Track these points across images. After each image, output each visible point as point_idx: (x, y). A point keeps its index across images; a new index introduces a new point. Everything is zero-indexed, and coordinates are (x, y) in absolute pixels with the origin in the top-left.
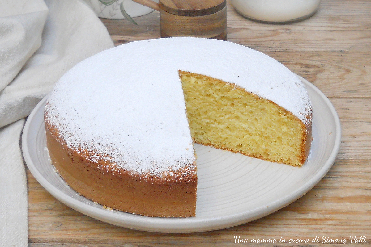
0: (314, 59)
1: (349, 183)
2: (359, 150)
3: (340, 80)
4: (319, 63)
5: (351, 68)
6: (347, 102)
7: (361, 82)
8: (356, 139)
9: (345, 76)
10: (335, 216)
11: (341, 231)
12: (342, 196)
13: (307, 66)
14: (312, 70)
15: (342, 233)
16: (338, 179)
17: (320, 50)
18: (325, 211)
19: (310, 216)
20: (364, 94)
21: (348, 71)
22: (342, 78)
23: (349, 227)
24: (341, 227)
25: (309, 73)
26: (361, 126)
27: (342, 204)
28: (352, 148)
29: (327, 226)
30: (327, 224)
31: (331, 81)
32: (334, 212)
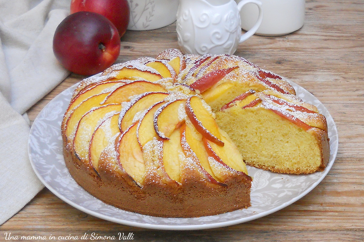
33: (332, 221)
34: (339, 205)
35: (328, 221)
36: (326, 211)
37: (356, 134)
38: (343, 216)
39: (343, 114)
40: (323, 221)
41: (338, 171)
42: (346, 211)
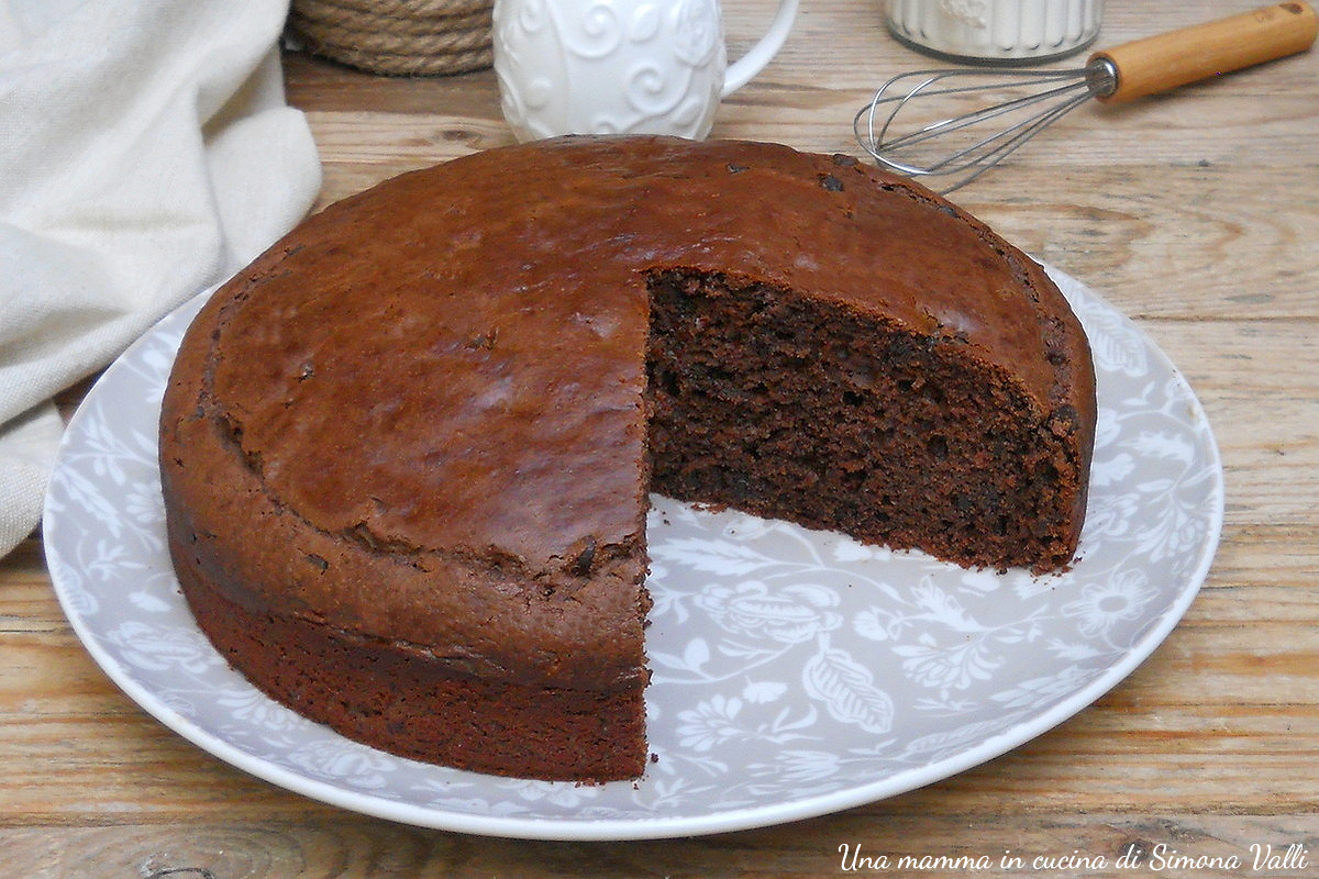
0: (1115, 189)
1: (1280, 608)
2: (1299, 495)
3: (1210, 260)
4: (1133, 204)
5: (1243, 222)
6: (1242, 332)
7: (1280, 266)
8: (1286, 459)
9: (1227, 248)
10: (1241, 722)
11: (1270, 772)
12: (1260, 653)
13: (1093, 214)
14: (1112, 229)
15: (1275, 780)
16: (1242, 595)
17: (1128, 161)
18: (1208, 704)
19: (1158, 722)
20: (1295, 308)
21: (1235, 231)
22: (1215, 252)
23: (1296, 759)
24: (1270, 759)
25: (1102, 239)
26: (1296, 413)
27: (1264, 680)
28: (1277, 490)
29: (1220, 758)
30: (1219, 749)
31: (1179, 265)
32: (1240, 707)
33: (1244, 773)
34: (1266, 707)
35: (1231, 773)
36: (1217, 734)
37: (1296, 433)
38: (1286, 753)
39: (1242, 361)
40: (1210, 772)
41: (1248, 576)
42: (1292, 730)
